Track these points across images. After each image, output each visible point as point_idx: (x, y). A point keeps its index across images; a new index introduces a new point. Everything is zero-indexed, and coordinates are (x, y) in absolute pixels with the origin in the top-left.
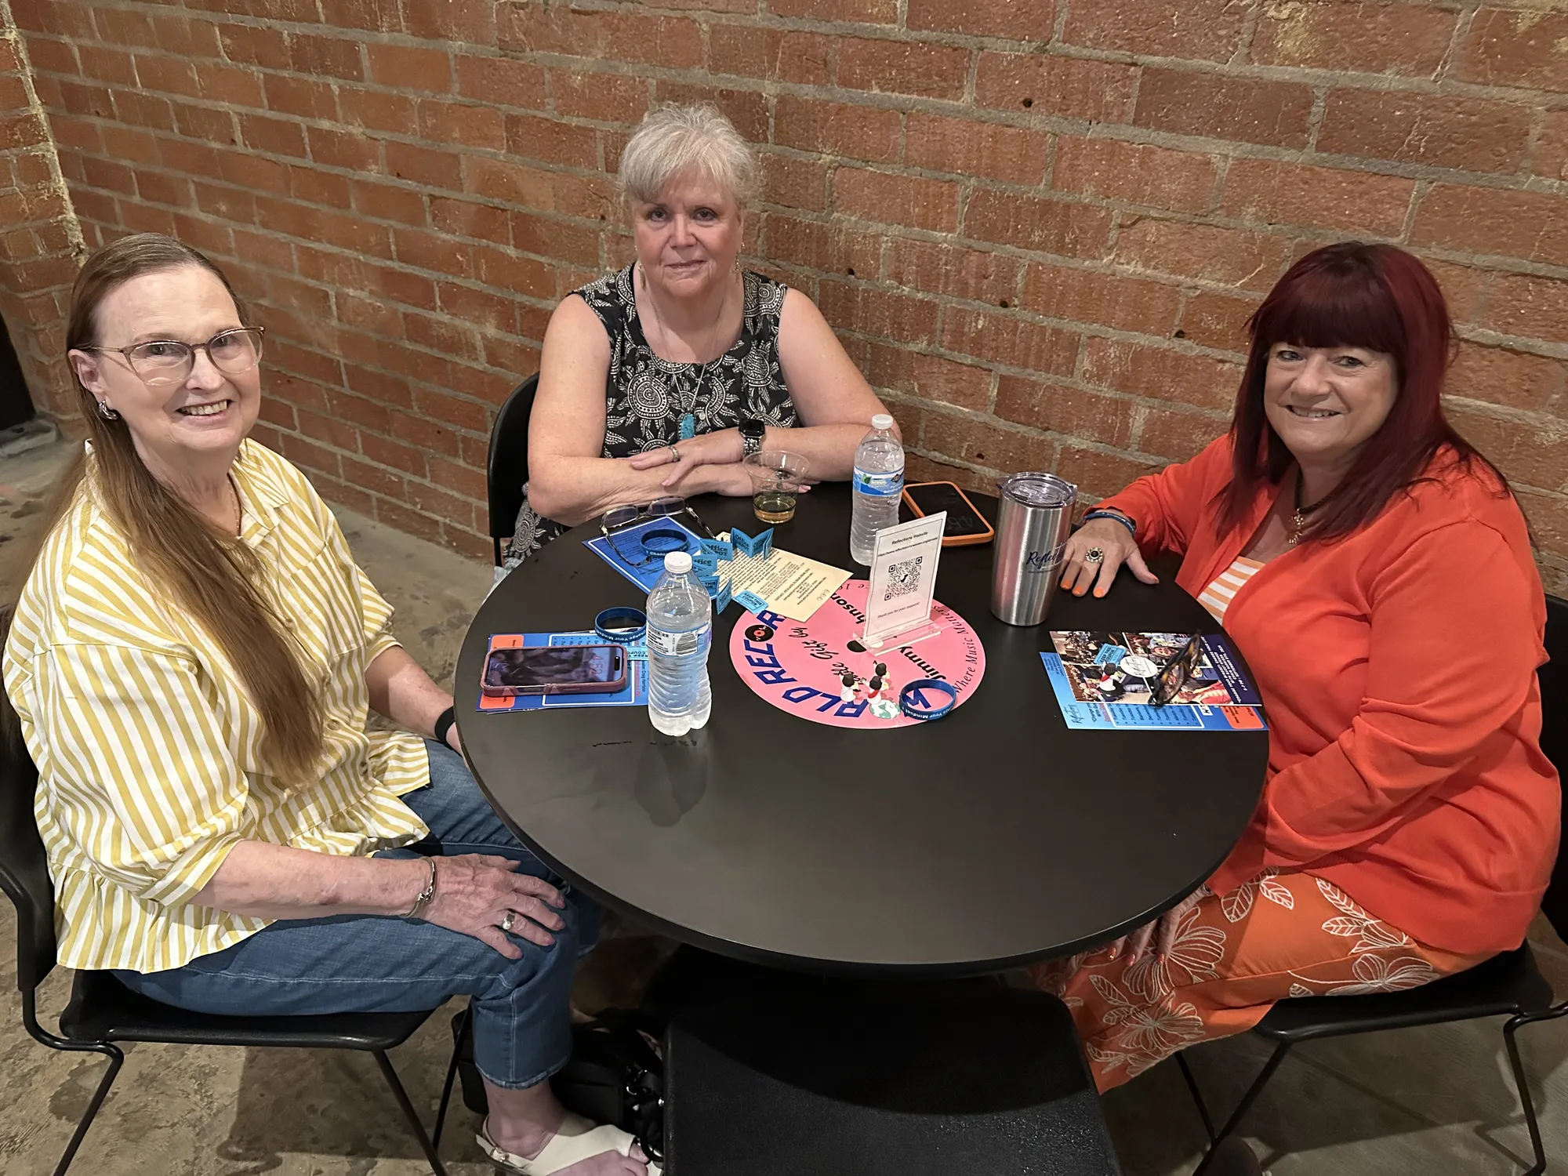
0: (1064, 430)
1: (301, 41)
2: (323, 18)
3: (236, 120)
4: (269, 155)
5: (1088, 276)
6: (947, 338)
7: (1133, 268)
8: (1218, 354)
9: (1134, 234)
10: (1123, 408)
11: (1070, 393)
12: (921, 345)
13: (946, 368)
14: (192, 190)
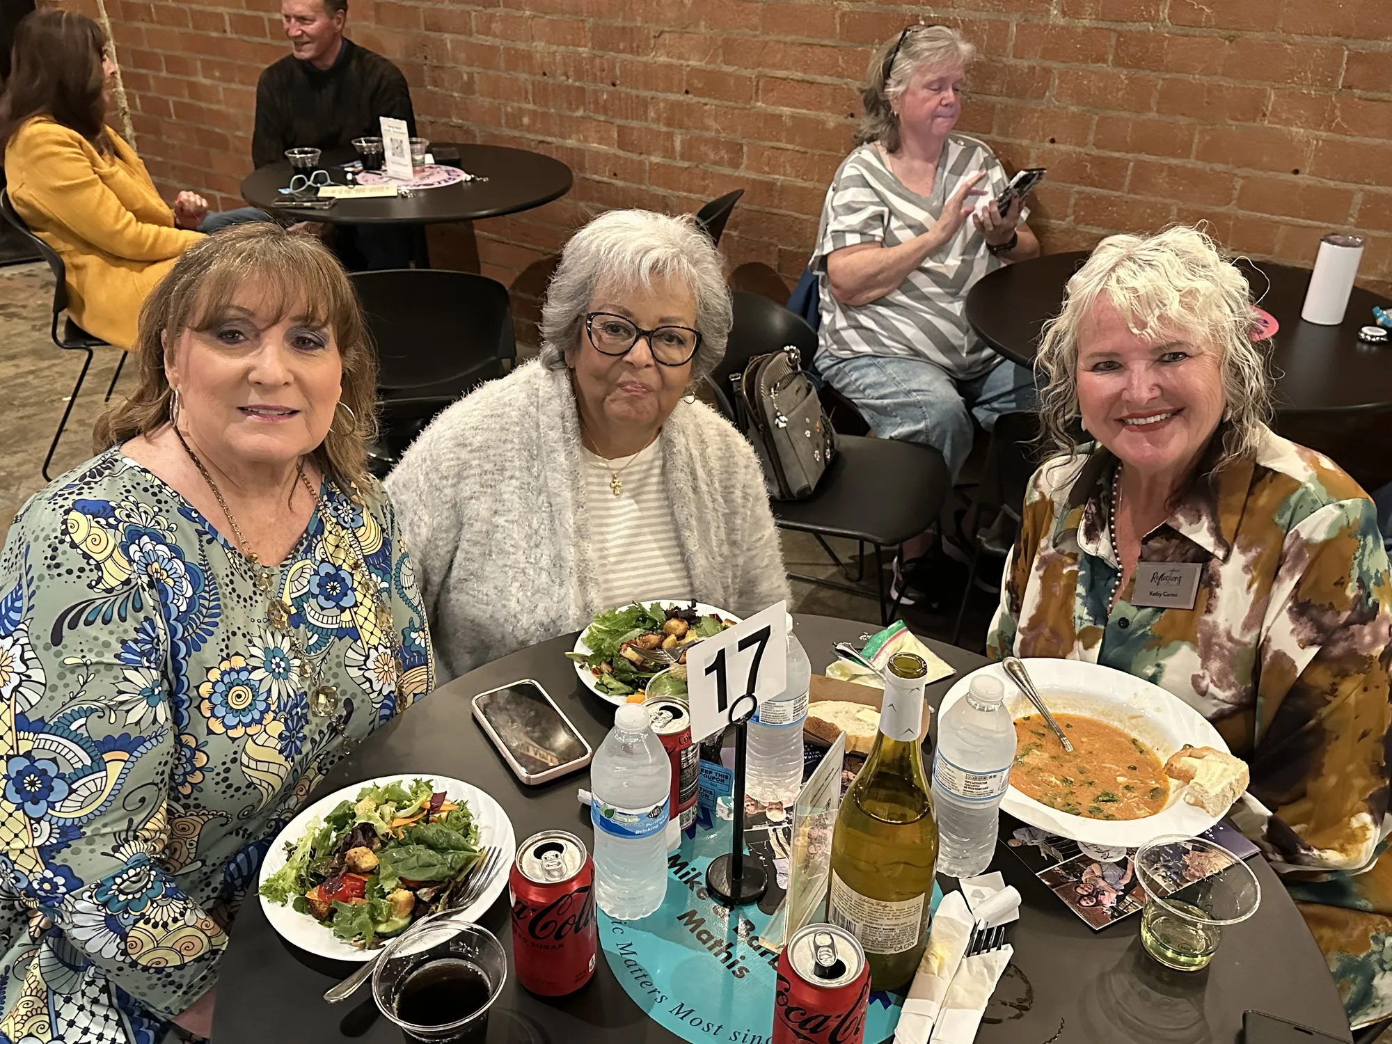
0: (649, 154)
3: (227, 18)
4: (246, 38)
5: (646, 64)
6: (592, 106)
7: (662, 59)
8: (703, 100)
9: (661, 40)
10: (670, 136)
11: (649, 130)
12: (580, 113)
13: (594, 123)
14: (199, 64)
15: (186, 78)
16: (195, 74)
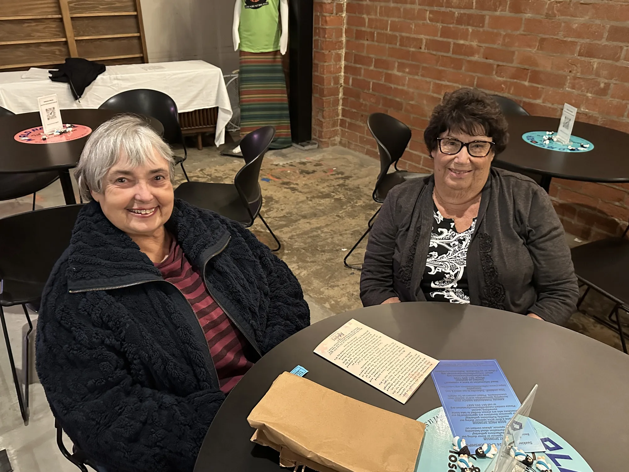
1: (461, 15)
2: (474, 7)
3: (424, 41)
4: (434, 53)
14: (396, 65)
15: (385, 71)
16: (393, 70)
